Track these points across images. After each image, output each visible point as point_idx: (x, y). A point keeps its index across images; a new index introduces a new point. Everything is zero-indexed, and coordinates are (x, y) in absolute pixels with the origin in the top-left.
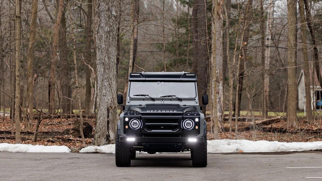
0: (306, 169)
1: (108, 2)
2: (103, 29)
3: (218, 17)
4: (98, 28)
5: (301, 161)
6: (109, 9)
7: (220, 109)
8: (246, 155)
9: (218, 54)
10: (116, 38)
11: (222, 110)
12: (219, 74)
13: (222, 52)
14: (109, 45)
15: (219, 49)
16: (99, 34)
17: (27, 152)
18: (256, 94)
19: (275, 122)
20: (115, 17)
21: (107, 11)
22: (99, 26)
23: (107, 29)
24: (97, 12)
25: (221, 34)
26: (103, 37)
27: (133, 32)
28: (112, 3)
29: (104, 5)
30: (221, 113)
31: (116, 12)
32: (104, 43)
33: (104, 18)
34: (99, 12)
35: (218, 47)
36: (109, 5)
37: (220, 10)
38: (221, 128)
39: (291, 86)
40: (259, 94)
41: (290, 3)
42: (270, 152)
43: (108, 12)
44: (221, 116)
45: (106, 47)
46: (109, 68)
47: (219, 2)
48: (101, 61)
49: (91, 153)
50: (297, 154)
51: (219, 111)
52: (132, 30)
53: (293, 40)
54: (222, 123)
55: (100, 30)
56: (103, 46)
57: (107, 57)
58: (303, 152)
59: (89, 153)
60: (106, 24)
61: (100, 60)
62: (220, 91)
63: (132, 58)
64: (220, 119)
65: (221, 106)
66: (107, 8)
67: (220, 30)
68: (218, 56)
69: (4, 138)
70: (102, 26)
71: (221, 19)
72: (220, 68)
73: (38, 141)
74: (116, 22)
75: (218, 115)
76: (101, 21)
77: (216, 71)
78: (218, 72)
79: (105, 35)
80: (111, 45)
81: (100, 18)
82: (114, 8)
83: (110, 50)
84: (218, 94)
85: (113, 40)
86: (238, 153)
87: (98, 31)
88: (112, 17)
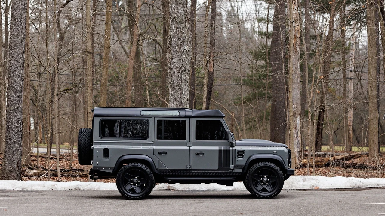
0: (380, 205)
1: (179, 37)
2: (175, 65)
3: (295, 50)
4: (170, 63)
5: (376, 197)
6: (181, 44)
7: (298, 145)
8: (322, 191)
9: (295, 88)
10: (189, 73)
13: (299, 86)
14: (182, 81)
15: (296, 83)
16: (171, 69)
18: (338, 129)
19: (355, 157)
20: (187, 52)
21: (179, 46)
22: (171, 61)
23: (179, 64)
24: (169, 48)
25: (298, 68)
26: (175, 72)
27: (206, 67)
28: (184, 38)
30: (298, 149)
31: (189, 47)
32: (176, 79)
33: (176, 54)
34: (171, 47)
35: (295, 81)
36: (181, 40)
37: (297, 43)
38: (299, 164)
39: (372, 121)
40: (341, 128)
41: (370, 35)
42: (347, 188)
43: (180, 47)
44: (299, 151)
45: (179, 82)
46: (182, 103)
47: (296, 35)
48: (174, 97)
49: (164, 190)
50: (374, 190)
51: (297, 147)
52: (206, 65)
53: (374, 73)
54: (300, 159)
55: (172, 66)
56: (176, 82)
57: (179, 93)
58: (380, 188)
59: (162, 190)
60: (179, 59)
61: (172, 96)
62: (298, 126)
63: (206, 93)
65: (299, 141)
66: (179, 43)
67: (296, 63)
68: (296, 90)
69: (76, 176)
70: (174, 61)
71: (298, 52)
72: (297, 102)
74: (188, 58)
75: (296, 150)
76: (173, 56)
77: (293, 106)
78: (295, 107)
79: (177, 70)
80: (183, 80)
81: (172, 53)
82: (186, 43)
83: (182, 86)
84: (295, 129)
85: (185, 76)
86: (314, 189)
87: (170, 66)
88: (185, 52)
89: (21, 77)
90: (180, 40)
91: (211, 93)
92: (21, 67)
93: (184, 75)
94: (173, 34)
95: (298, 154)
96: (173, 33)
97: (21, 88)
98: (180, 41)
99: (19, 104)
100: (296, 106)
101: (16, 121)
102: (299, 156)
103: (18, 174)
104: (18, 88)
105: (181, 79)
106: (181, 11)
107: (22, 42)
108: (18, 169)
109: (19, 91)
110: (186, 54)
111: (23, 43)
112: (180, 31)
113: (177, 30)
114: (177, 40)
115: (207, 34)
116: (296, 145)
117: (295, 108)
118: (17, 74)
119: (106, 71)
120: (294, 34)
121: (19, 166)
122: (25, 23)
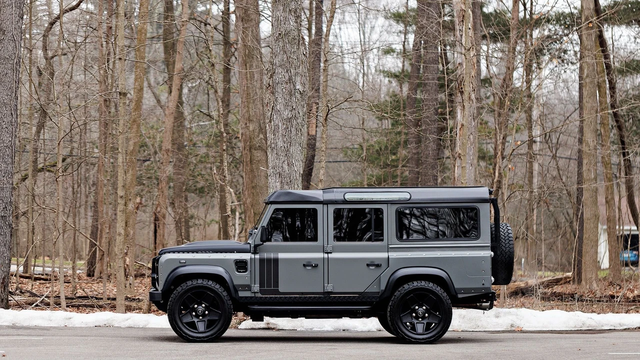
1: (288, 67)
2: (280, 115)
4: (270, 113)
5: (628, 344)
6: (290, 79)
9: (467, 163)
13: (473, 159)
14: (291, 143)
15: (467, 154)
16: (273, 122)
17: (147, 327)
19: (562, 282)
20: (301, 93)
21: (287, 83)
22: (273, 109)
23: (286, 114)
24: (269, 85)
25: (472, 128)
26: (280, 128)
27: (326, 122)
28: (295, 69)
29: (282, 72)
31: (303, 85)
32: (281, 139)
33: (281, 96)
34: (273, 85)
36: (291, 72)
37: (471, 85)
43: (289, 84)
45: (286, 145)
46: (290, 181)
48: (276, 170)
49: (259, 329)
52: (325, 118)
55: (275, 117)
56: (280, 144)
57: (286, 163)
59: (254, 329)
60: (286, 105)
61: (273, 168)
66: (287, 78)
70: (278, 109)
71: (472, 101)
73: (154, 311)
74: (302, 103)
76: (276, 100)
79: (284, 124)
80: (293, 142)
81: (275, 95)
82: (298, 79)
83: (291, 151)
86: (514, 332)
87: (271, 117)
88: (296, 94)
89: (12, 132)
90: (289, 73)
91: (312, 172)
92: (12, 113)
93: (295, 132)
96: (277, 60)
97: (13, 151)
98: (290, 75)
99: (8, 178)
101: (2, 208)
103: (2, 300)
104: (7, 150)
105: (289, 140)
106: (292, 23)
107: (15, 72)
108: (3, 290)
109: (8, 155)
110: (299, 96)
111: (16, 73)
112: (290, 57)
113: (285, 56)
114: (285, 73)
115: (327, 65)
118: (5, 126)
121: (5, 286)
122: (20, 39)
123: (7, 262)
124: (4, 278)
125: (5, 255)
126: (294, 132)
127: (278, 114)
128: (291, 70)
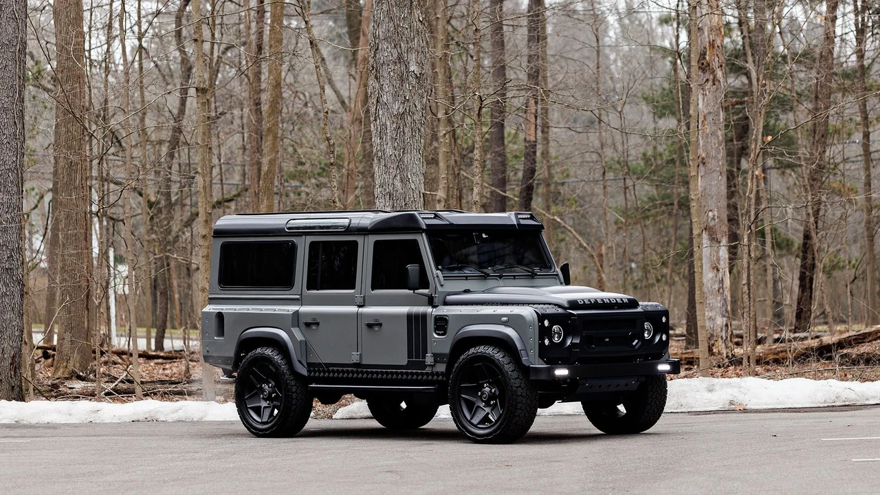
1: (397, 40)
2: (388, 109)
3: (712, 77)
4: (375, 107)
5: (873, 424)
6: (400, 57)
7: (724, 309)
8: (751, 414)
9: (714, 171)
10: (422, 130)
11: (727, 311)
12: (717, 221)
13: (723, 165)
14: (404, 149)
15: (715, 158)
16: (378, 121)
18: (855, 278)
19: (870, 338)
20: (417, 77)
21: (396, 62)
22: (378, 102)
23: (397, 107)
24: (373, 67)
25: (719, 120)
26: (389, 128)
27: (479, 118)
28: (407, 43)
29: (388, 48)
30: (725, 319)
31: (421, 64)
32: (390, 143)
33: (388, 82)
34: (377, 67)
35: (713, 153)
36: (400, 47)
37: (717, 59)
38: (727, 357)
43: (399, 65)
44: (727, 325)
45: (397, 153)
46: (405, 204)
47: (713, 41)
48: (385, 189)
52: (477, 112)
54: (730, 344)
55: (381, 112)
56: (389, 151)
57: (398, 178)
59: (356, 419)
60: (396, 96)
61: (382, 186)
62: (722, 263)
64: (724, 334)
65: (725, 300)
66: (395, 55)
67: (716, 109)
68: (715, 175)
69: (181, 393)
70: (385, 100)
71: (719, 81)
72: (719, 204)
74: (420, 91)
75: (718, 323)
76: (382, 89)
77: (710, 214)
78: (714, 216)
79: (393, 122)
80: (408, 147)
81: (380, 82)
83: (406, 161)
84: (715, 271)
85: (413, 136)
86: (734, 411)
87: (376, 113)
88: (410, 78)
89: (17, 149)
90: (399, 49)
92: (15, 122)
93: (410, 133)
94: (380, 33)
95: (724, 332)
96: (380, 30)
97: (18, 176)
98: (399, 51)
99: (13, 214)
100: (716, 214)
101: (6, 257)
102: (727, 337)
103: (13, 387)
104: (10, 174)
105: (402, 145)
107: (18, 63)
108: (13, 373)
109: (12, 182)
110: (413, 81)
111: (20, 65)
112: (399, 26)
113: (391, 24)
114: (391, 48)
115: (478, 37)
116: (718, 310)
117: (713, 219)
118: (6, 141)
119: (271, 142)
120: (709, 38)
121: (15, 367)
122: (24, 16)
123: (17, 334)
124: (14, 357)
125: (14, 323)
126: (408, 134)
127: (384, 108)
128: (400, 45)
